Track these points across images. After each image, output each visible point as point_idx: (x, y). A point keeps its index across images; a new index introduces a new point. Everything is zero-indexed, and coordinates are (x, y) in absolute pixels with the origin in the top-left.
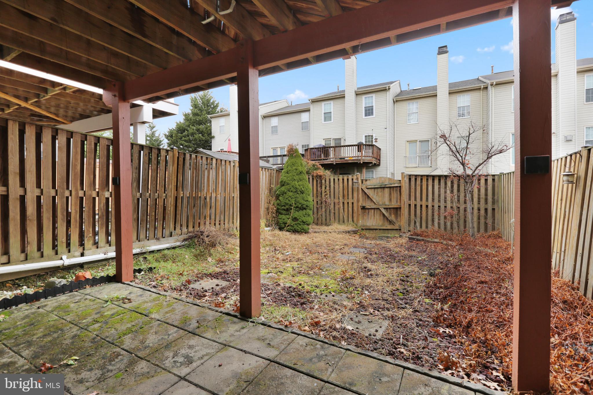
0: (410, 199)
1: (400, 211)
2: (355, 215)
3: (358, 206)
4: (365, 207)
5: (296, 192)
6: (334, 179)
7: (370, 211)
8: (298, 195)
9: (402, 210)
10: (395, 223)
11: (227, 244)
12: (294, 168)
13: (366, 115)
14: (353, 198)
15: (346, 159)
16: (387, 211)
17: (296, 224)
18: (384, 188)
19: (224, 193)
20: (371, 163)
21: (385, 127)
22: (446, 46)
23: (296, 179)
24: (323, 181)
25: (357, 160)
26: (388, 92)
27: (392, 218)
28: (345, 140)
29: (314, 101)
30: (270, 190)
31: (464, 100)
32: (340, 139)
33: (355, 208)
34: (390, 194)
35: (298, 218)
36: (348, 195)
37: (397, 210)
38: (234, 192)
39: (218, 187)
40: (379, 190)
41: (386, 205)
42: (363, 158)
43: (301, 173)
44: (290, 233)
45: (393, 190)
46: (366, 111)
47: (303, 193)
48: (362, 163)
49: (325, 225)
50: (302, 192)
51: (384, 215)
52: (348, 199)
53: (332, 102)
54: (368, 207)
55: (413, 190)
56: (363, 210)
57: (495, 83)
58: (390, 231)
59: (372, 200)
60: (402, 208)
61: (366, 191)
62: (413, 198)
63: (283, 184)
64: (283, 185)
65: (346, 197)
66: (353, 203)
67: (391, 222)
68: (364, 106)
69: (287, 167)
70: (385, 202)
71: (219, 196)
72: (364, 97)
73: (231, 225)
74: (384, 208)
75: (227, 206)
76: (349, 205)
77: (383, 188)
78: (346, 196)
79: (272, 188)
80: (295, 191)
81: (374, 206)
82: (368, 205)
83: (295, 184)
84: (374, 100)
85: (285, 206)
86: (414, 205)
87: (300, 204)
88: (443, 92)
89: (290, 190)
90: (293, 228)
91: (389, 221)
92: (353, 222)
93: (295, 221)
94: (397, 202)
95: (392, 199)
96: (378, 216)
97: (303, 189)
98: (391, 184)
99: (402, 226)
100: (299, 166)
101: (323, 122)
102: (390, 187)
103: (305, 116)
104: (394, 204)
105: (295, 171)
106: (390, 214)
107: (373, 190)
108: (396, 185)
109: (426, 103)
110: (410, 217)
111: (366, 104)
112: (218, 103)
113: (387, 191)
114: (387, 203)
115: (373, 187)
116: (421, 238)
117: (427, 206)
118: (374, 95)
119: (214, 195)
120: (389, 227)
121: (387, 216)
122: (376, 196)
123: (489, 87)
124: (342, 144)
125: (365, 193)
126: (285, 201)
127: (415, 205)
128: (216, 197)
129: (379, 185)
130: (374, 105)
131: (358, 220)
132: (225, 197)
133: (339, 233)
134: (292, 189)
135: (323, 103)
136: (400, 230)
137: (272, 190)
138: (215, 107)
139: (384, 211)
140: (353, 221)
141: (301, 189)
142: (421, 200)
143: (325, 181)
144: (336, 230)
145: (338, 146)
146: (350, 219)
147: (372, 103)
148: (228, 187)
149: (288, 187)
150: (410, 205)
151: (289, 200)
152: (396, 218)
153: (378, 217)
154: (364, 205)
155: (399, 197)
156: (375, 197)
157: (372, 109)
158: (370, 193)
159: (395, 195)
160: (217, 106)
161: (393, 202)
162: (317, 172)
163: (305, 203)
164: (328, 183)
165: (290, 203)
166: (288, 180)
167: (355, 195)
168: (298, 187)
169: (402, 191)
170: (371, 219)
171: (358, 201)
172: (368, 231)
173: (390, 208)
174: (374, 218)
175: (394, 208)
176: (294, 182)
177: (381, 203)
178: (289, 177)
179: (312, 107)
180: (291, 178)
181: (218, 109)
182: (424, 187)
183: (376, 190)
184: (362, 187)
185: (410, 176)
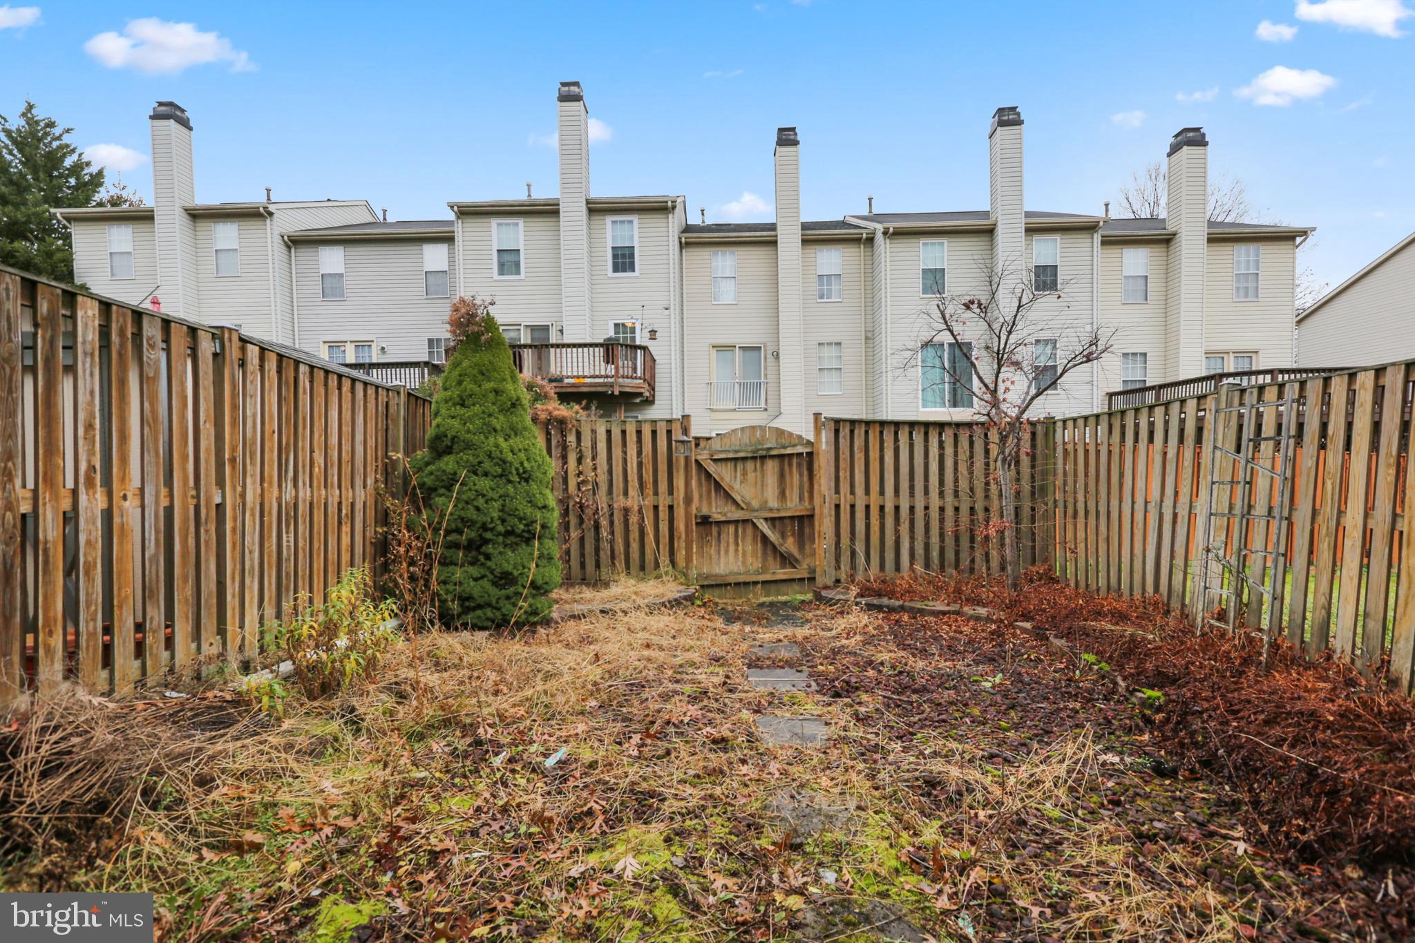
0: (837, 491)
1: (812, 526)
2: (680, 545)
3: (687, 514)
4: (709, 517)
5: (501, 476)
6: (609, 432)
7: (724, 528)
8: (510, 487)
9: (817, 524)
10: (797, 560)
11: (204, 782)
12: (488, 385)
13: (616, 269)
14: (671, 492)
15: (566, 381)
16: (774, 527)
17: (508, 598)
18: (763, 458)
19: (164, 491)
20: (641, 394)
21: (665, 303)
22: (793, 129)
23: (498, 427)
24: (571, 438)
25: (604, 385)
26: (670, 216)
27: (790, 545)
28: (561, 331)
29: (466, 212)
30: (388, 469)
31: (831, 260)
32: (546, 328)
33: (681, 526)
34: (782, 476)
35: (516, 573)
36: (656, 482)
37: (803, 523)
38: (221, 483)
39: (124, 460)
40: (750, 465)
41: (771, 510)
42: (621, 380)
43: (514, 405)
44: (486, 633)
45: (790, 465)
46: (615, 256)
47: (527, 480)
48: (617, 393)
49: (581, 584)
50: (526, 477)
51: (765, 539)
52: (656, 493)
53: (521, 222)
54: (718, 517)
55: (844, 465)
56: (701, 528)
57: (891, 230)
58: (783, 587)
59: (728, 496)
60: (817, 518)
61: (711, 468)
62: (845, 487)
63: (442, 446)
64: (449, 451)
65: (649, 490)
66: (671, 508)
67: (787, 560)
68: (610, 244)
69: (460, 383)
70: (766, 502)
71: (131, 506)
72: (609, 219)
73: (211, 646)
74: (766, 519)
75: (184, 555)
76: (661, 514)
77: (760, 458)
78: (650, 486)
79: (394, 463)
80: (499, 471)
81: (737, 515)
82: (719, 510)
83: (497, 446)
84: (634, 231)
85: (460, 532)
86: (848, 507)
87: (520, 519)
88: (789, 238)
89: (480, 471)
90: (498, 613)
91: (782, 555)
92: (673, 567)
93: (502, 587)
94: (801, 499)
95: (788, 493)
96: (749, 546)
97: (526, 464)
98: (785, 447)
99: (818, 570)
100: (504, 380)
101: (496, 276)
102: (781, 456)
103: (435, 257)
104: (794, 506)
105: (492, 396)
106: (783, 536)
107: (730, 465)
108: (799, 449)
109: (755, 258)
110: (838, 543)
111: (614, 238)
112: (100, 173)
113: (771, 467)
114: (773, 503)
115: (731, 455)
116: (897, 603)
117: (882, 508)
118: (635, 218)
119: (92, 504)
120: (782, 573)
121: (776, 543)
122: (742, 482)
123: (879, 237)
124: (553, 340)
125: (709, 475)
126: (462, 514)
127: (853, 506)
128: (108, 515)
129: (750, 449)
130: (636, 244)
131: (688, 559)
132: (169, 511)
133: (651, 609)
134: (487, 465)
135: (494, 222)
136: (812, 579)
137: (394, 469)
138: (86, 184)
139: (765, 527)
140: (673, 563)
141: (522, 464)
142: (867, 492)
143: (579, 434)
144: (640, 601)
145: (542, 346)
146: (664, 559)
147: (632, 237)
148: (185, 458)
149: (467, 456)
150: (837, 507)
151: (478, 509)
152: (801, 545)
153: (749, 548)
154: (705, 511)
155: (806, 486)
156: (737, 486)
157: (632, 256)
158: (724, 474)
159: (795, 478)
160: (97, 180)
161: (791, 500)
162: (550, 408)
163: (539, 515)
164: (586, 443)
165: (481, 519)
166: (469, 431)
167: (679, 482)
168: (510, 457)
169: (816, 466)
170: (727, 551)
171: (688, 500)
172: (717, 592)
173: (781, 518)
174: (737, 550)
175: (792, 518)
176: (492, 440)
177: (755, 504)
178: (470, 419)
179: (459, 230)
180: (478, 422)
181: (102, 194)
182: (874, 454)
183: (740, 466)
184: (699, 458)
185: (837, 422)
